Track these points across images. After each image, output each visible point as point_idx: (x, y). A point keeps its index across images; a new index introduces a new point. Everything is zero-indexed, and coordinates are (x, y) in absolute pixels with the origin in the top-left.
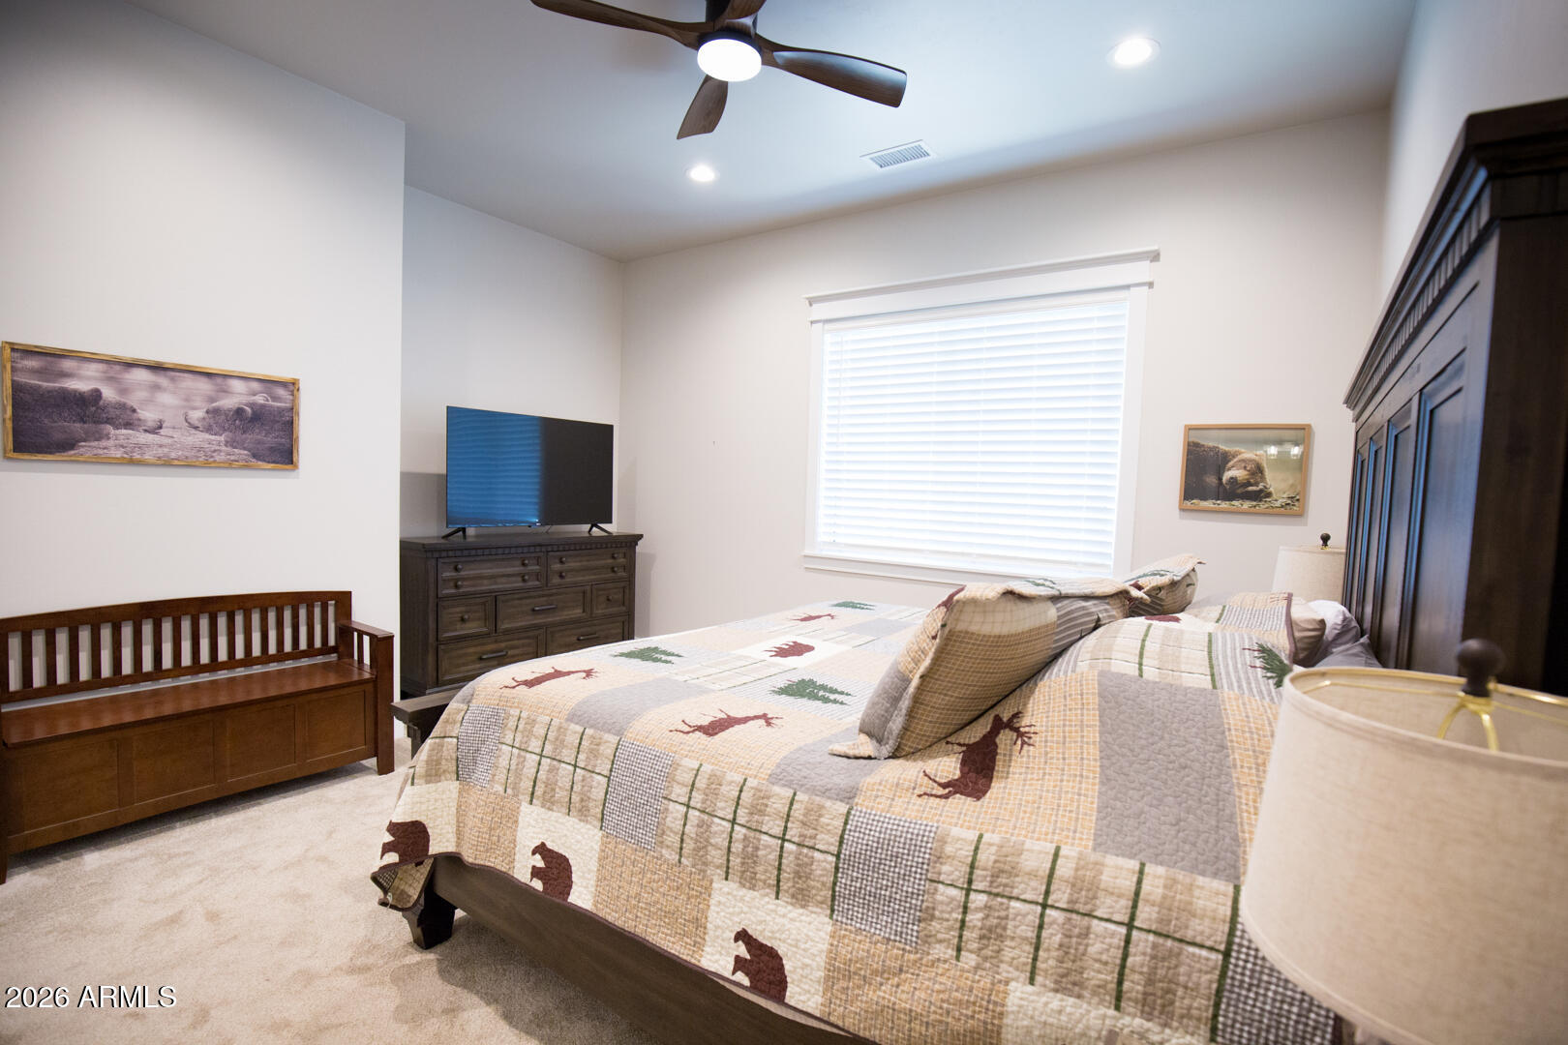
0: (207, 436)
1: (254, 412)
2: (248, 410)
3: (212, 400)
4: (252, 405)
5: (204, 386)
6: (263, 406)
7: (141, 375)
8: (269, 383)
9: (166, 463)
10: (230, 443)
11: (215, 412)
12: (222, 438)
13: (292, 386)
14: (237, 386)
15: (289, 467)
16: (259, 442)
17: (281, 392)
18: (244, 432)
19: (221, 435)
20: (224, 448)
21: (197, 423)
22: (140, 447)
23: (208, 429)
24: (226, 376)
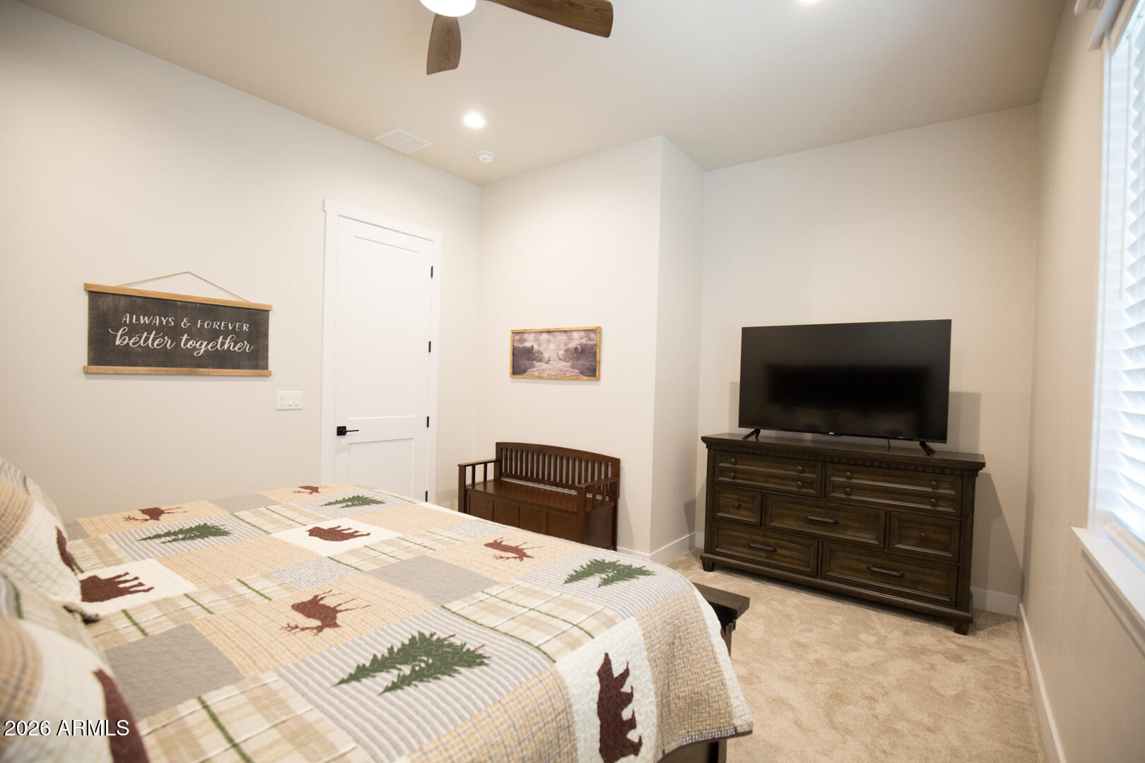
0: (564, 363)
1: (582, 349)
2: (579, 347)
3: (566, 344)
4: (581, 345)
5: (563, 337)
6: (585, 345)
7: (545, 336)
8: (587, 331)
9: (550, 378)
10: (572, 367)
11: (567, 351)
12: (569, 364)
13: (596, 331)
14: (576, 335)
15: (594, 378)
16: (583, 365)
17: (592, 335)
18: (578, 360)
19: (568, 362)
20: (570, 369)
21: (561, 357)
22: (543, 370)
23: (565, 360)
24: (572, 331)
